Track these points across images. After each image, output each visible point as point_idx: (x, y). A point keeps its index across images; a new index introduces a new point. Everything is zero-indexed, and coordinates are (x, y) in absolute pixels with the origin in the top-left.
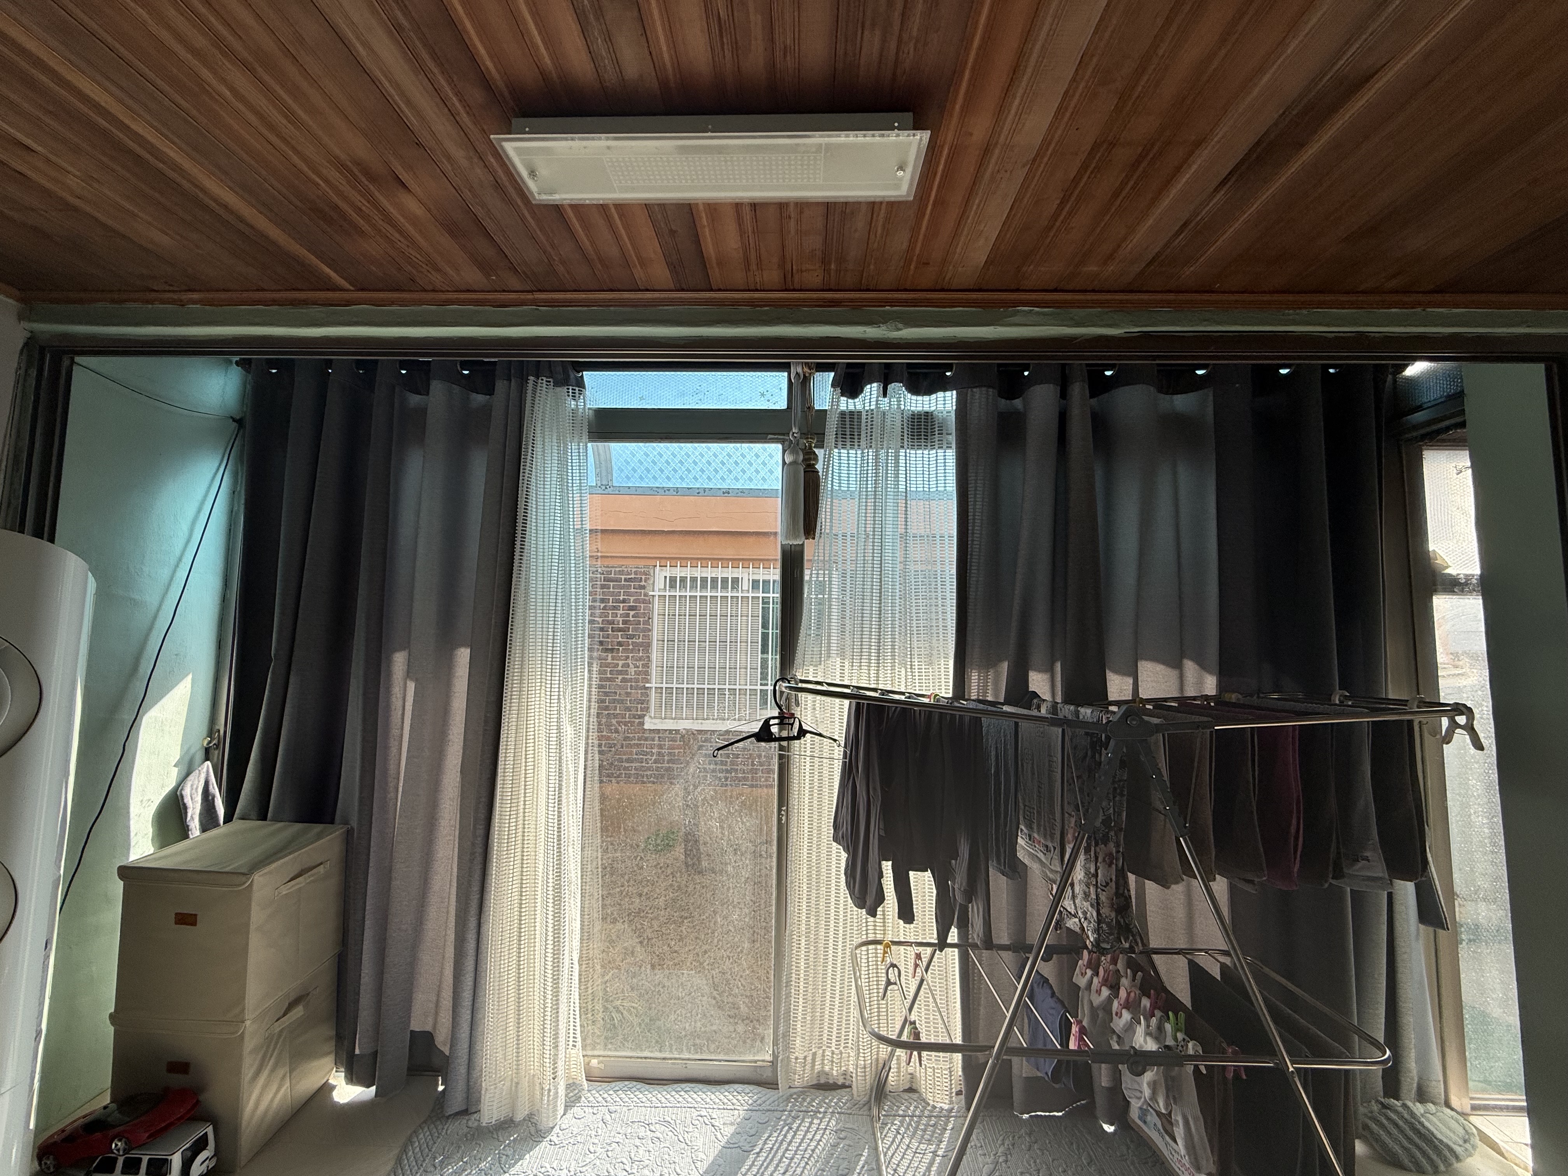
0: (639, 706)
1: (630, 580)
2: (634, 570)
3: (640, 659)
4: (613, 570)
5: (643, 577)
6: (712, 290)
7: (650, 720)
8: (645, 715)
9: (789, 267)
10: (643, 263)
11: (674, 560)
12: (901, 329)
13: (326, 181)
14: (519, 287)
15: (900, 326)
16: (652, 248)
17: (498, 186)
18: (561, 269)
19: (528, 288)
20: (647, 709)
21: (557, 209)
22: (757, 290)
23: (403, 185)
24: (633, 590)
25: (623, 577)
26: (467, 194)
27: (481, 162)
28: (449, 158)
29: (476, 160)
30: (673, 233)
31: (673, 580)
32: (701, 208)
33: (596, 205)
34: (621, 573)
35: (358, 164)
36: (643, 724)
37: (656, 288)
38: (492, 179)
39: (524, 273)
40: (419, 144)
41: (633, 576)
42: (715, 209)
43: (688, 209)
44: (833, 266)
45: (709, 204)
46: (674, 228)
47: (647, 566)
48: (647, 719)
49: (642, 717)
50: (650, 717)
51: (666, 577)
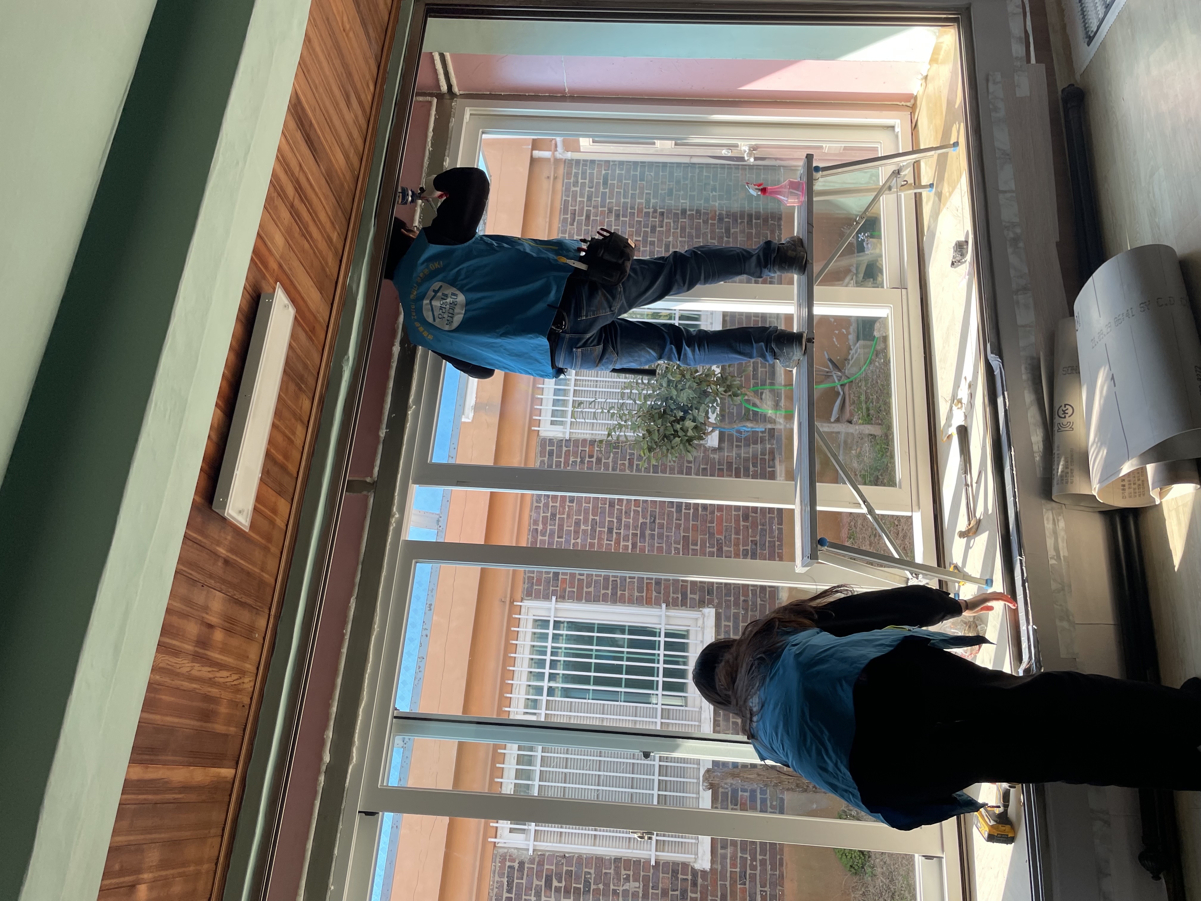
0: (680, 876)
1: (510, 884)
2: (497, 878)
3: (618, 873)
7: (700, 861)
8: (692, 868)
20: (685, 865)
24: (524, 881)
36: (704, 872)
41: (505, 880)
47: (494, 856)
48: (697, 866)
49: (695, 872)
50: (695, 862)
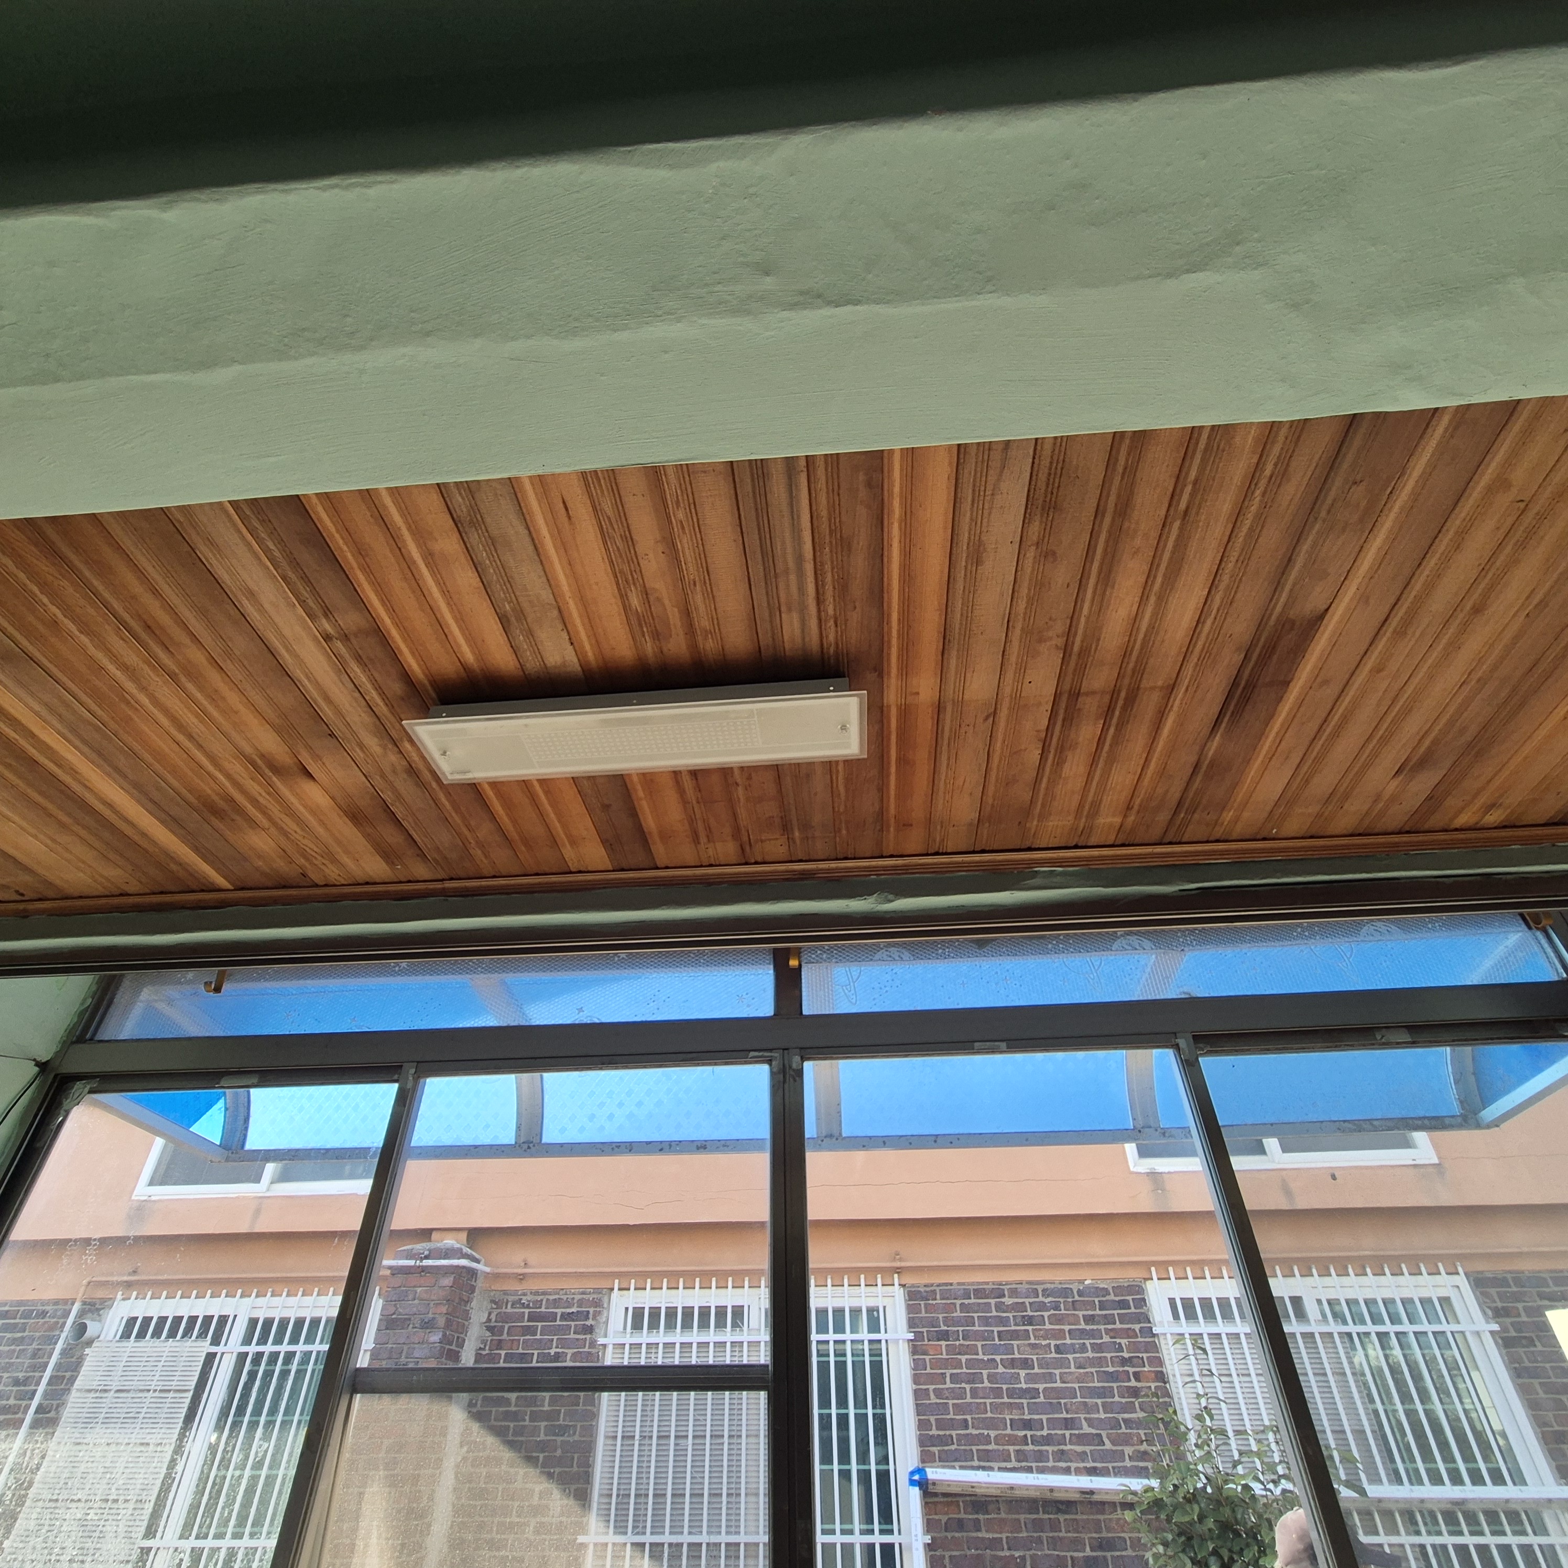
1: (570, 1316)
2: (577, 1297)
4: (545, 1298)
5: (591, 1310)
6: (657, 868)
9: (745, 839)
10: (573, 842)
11: (642, 1278)
12: (892, 901)
13: (228, 776)
14: (427, 876)
15: (891, 897)
16: (584, 825)
17: (412, 771)
18: (477, 853)
19: (440, 878)
21: (474, 788)
22: (711, 865)
23: (310, 776)
24: (572, 1336)
25: (559, 1311)
26: (377, 780)
27: (396, 749)
28: (361, 746)
29: (390, 746)
30: (606, 807)
31: (638, 1313)
32: (635, 779)
33: (517, 781)
34: (556, 1303)
35: (262, 756)
37: (590, 869)
38: (405, 763)
39: (435, 860)
40: (332, 735)
41: (574, 1310)
42: (652, 781)
43: (620, 781)
44: (797, 834)
45: (644, 774)
46: (606, 802)
47: (598, 1291)
51: (627, 1309)
